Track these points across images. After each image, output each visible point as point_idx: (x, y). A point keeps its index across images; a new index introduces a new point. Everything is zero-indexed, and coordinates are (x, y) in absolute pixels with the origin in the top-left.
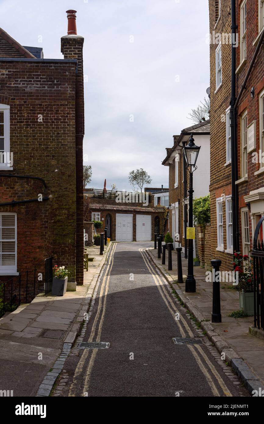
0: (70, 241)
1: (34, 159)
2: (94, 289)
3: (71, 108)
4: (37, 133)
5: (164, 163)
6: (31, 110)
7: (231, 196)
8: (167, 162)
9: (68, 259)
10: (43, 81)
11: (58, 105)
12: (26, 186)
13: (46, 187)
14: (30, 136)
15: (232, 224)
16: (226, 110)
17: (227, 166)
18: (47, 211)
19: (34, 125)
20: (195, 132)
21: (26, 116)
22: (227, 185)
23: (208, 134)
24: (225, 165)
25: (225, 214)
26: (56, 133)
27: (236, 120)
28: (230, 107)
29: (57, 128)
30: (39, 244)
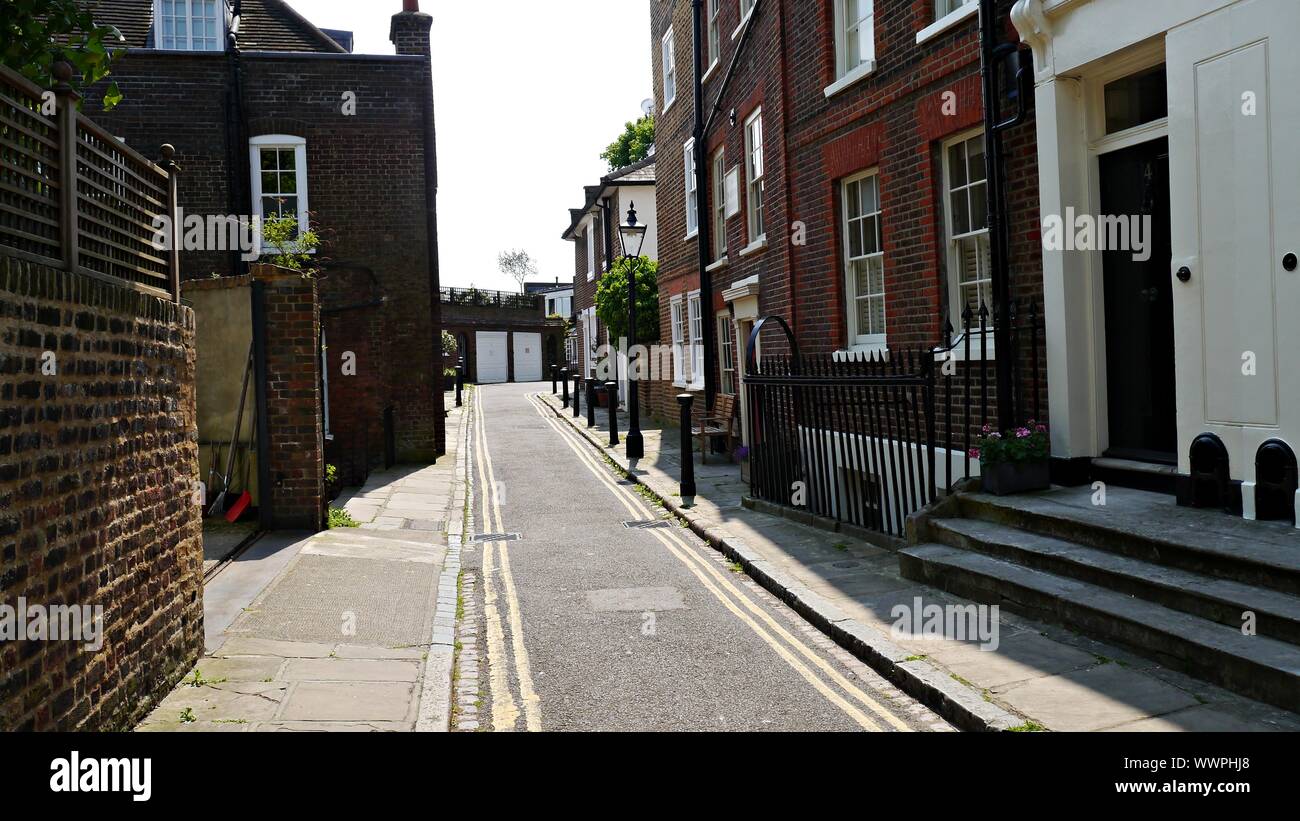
0: (422, 376)
1: (353, 232)
2: (466, 459)
3: (417, 142)
4: (356, 187)
5: (566, 236)
6: (345, 146)
7: (699, 290)
8: (571, 234)
9: (419, 408)
10: (365, 95)
11: (392, 136)
12: (341, 281)
13: (376, 283)
14: (344, 193)
15: (701, 338)
16: (685, 145)
17: (689, 241)
18: (378, 324)
19: (351, 172)
20: (625, 179)
21: (335, 156)
22: (690, 273)
23: (651, 183)
24: (686, 239)
25: (687, 322)
26: (390, 186)
27: (704, 163)
28: (692, 139)
29: (393, 177)
30: (367, 384)
